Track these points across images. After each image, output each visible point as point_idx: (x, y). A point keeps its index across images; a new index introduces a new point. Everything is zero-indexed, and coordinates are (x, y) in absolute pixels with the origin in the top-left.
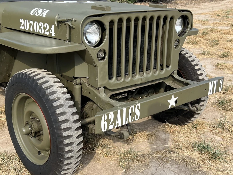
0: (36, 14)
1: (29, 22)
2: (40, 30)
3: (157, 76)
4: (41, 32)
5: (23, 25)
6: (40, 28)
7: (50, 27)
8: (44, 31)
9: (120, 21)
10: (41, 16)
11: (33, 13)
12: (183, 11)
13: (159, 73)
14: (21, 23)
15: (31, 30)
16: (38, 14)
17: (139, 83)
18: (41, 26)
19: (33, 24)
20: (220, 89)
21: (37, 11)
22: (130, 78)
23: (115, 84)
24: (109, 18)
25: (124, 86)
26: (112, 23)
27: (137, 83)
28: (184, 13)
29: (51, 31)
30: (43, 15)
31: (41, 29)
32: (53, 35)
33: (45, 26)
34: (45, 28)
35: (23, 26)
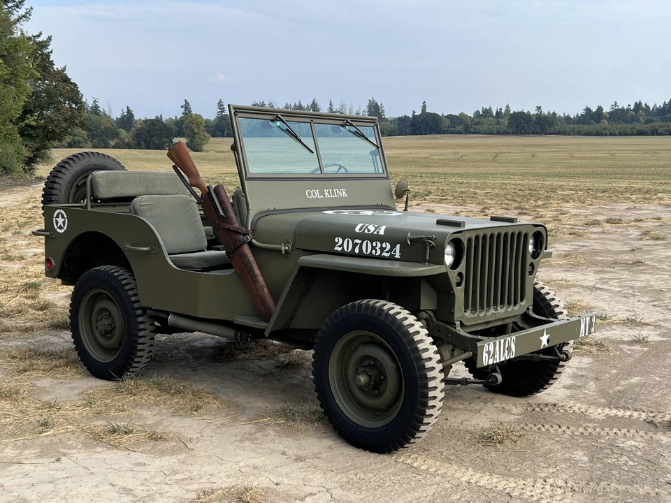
0: (366, 231)
1: (353, 242)
2: (374, 252)
3: (510, 312)
4: (376, 253)
5: (342, 245)
6: (373, 248)
7: (393, 247)
8: (382, 252)
9: (477, 237)
10: (375, 233)
11: (360, 230)
12: (536, 226)
13: (513, 309)
14: (338, 242)
15: (357, 250)
16: (369, 230)
17: (493, 319)
18: (376, 246)
19: (361, 244)
20: (593, 330)
21: (367, 227)
22: (483, 313)
23: (469, 318)
24: (467, 235)
25: (477, 322)
26: (469, 240)
27: (490, 320)
28: (538, 229)
29: (395, 252)
30: (378, 232)
31: (376, 250)
32: (397, 256)
33: (384, 245)
34: (382, 249)
35: (339, 246)
